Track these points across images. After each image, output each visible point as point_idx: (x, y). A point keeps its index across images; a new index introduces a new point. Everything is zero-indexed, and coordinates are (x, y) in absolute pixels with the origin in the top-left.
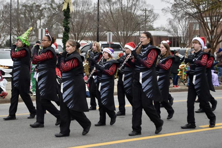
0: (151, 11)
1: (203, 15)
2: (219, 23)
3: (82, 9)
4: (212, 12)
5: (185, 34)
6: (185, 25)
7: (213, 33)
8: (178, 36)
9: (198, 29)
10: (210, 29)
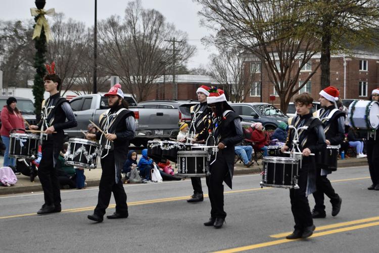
0: (183, 42)
1: (268, 49)
2: (293, 61)
3: (68, 38)
4: (282, 44)
5: (238, 79)
6: (239, 64)
7: (284, 78)
8: (227, 83)
9: (258, 72)
10: (280, 71)
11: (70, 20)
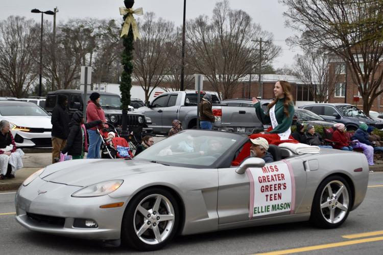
0: (268, 43)
1: (353, 51)
2: (377, 63)
3: (158, 37)
4: (366, 46)
5: (323, 79)
6: (323, 65)
7: (368, 80)
8: (311, 83)
9: (343, 73)
10: (363, 73)
11: (161, 19)
